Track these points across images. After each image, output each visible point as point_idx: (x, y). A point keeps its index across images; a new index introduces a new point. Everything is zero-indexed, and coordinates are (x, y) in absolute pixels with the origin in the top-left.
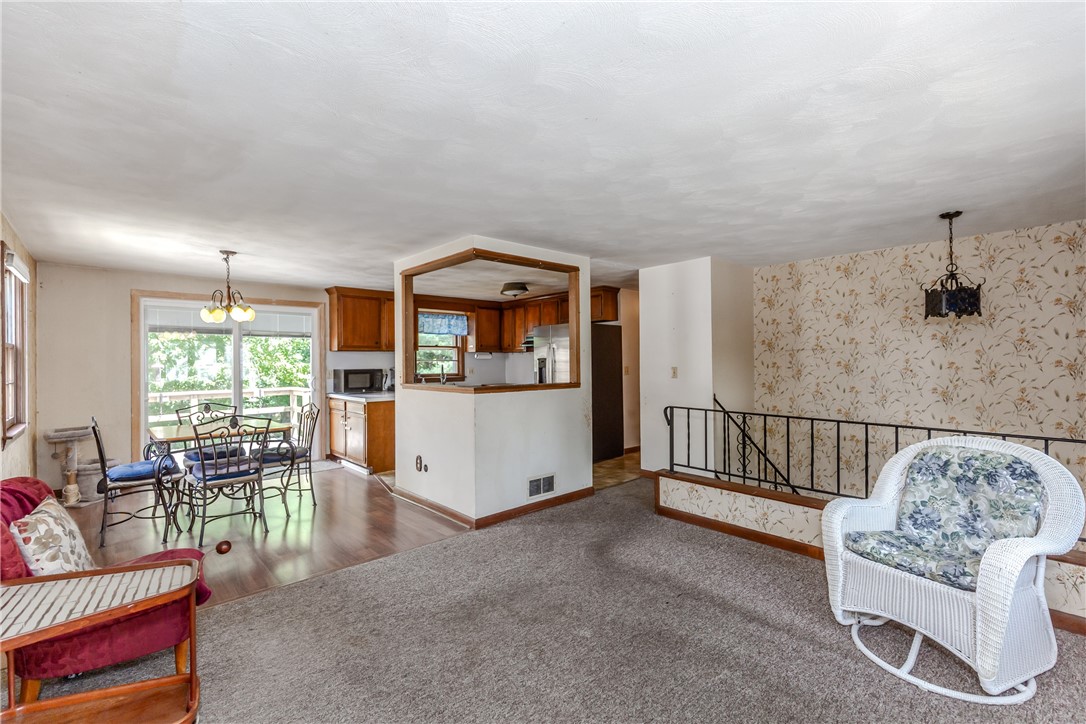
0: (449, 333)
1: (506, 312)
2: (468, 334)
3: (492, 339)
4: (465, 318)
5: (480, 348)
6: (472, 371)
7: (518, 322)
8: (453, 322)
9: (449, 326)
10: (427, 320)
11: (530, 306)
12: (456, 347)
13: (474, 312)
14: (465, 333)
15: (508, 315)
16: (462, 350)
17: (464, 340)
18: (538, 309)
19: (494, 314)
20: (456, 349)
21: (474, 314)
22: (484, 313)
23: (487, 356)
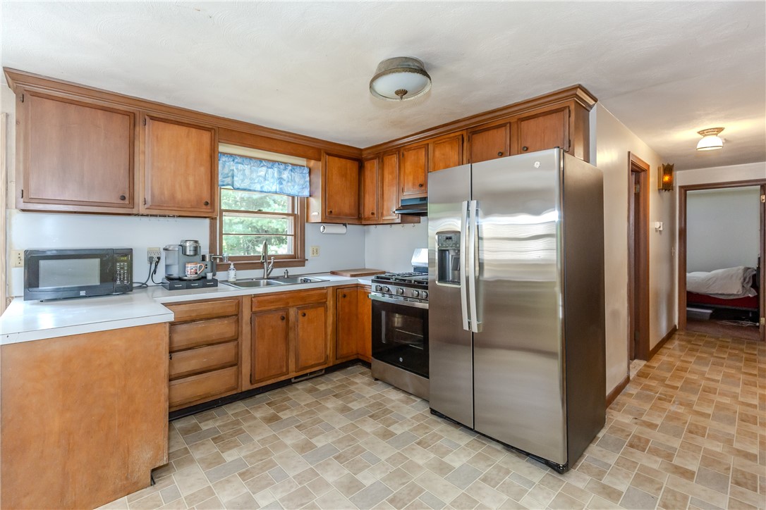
0: (281, 193)
1: (368, 165)
2: (310, 196)
3: (345, 203)
4: (306, 171)
5: (330, 217)
6: (316, 251)
7: (387, 177)
8: (286, 175)
9: (280, 180)
10: (240, 166)
11: (410, 149)
12: (293, 214)
13: (319, 160)
14: (306, 193)
15: (372, 169)
16: (300, 219)
17: (305, 205)
18: (423, 152)
19: (351, 166)
20: (292, 218)
21: (320, 164)
22: (336, 163)
23: (340, 229)
